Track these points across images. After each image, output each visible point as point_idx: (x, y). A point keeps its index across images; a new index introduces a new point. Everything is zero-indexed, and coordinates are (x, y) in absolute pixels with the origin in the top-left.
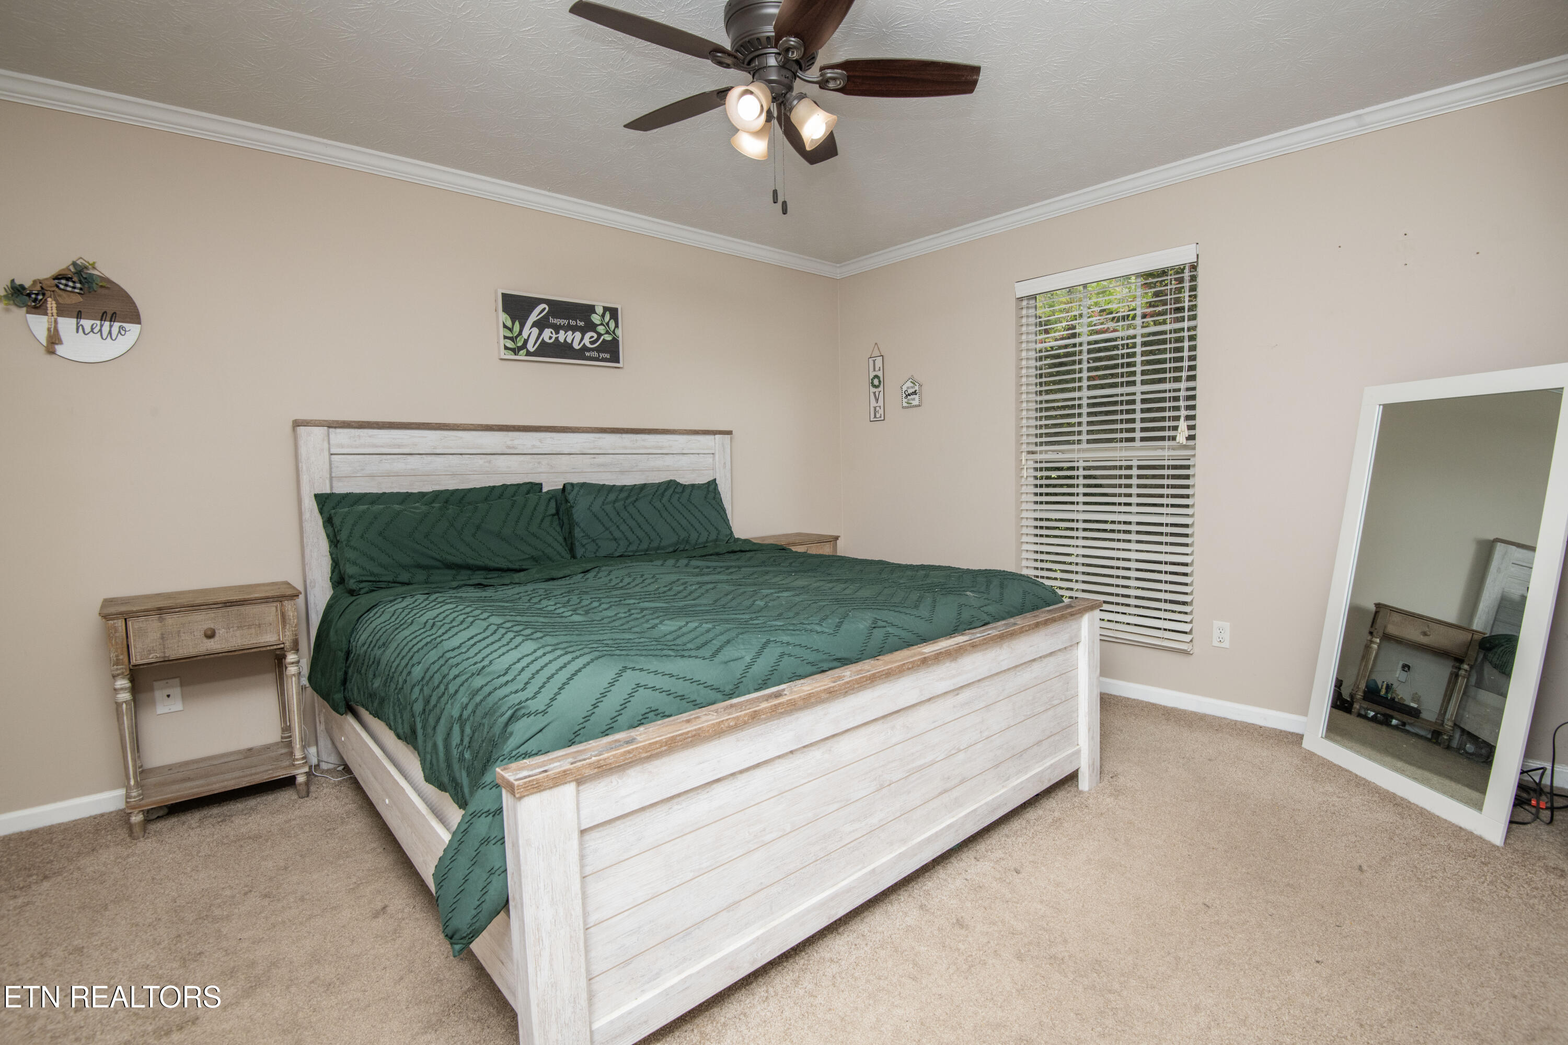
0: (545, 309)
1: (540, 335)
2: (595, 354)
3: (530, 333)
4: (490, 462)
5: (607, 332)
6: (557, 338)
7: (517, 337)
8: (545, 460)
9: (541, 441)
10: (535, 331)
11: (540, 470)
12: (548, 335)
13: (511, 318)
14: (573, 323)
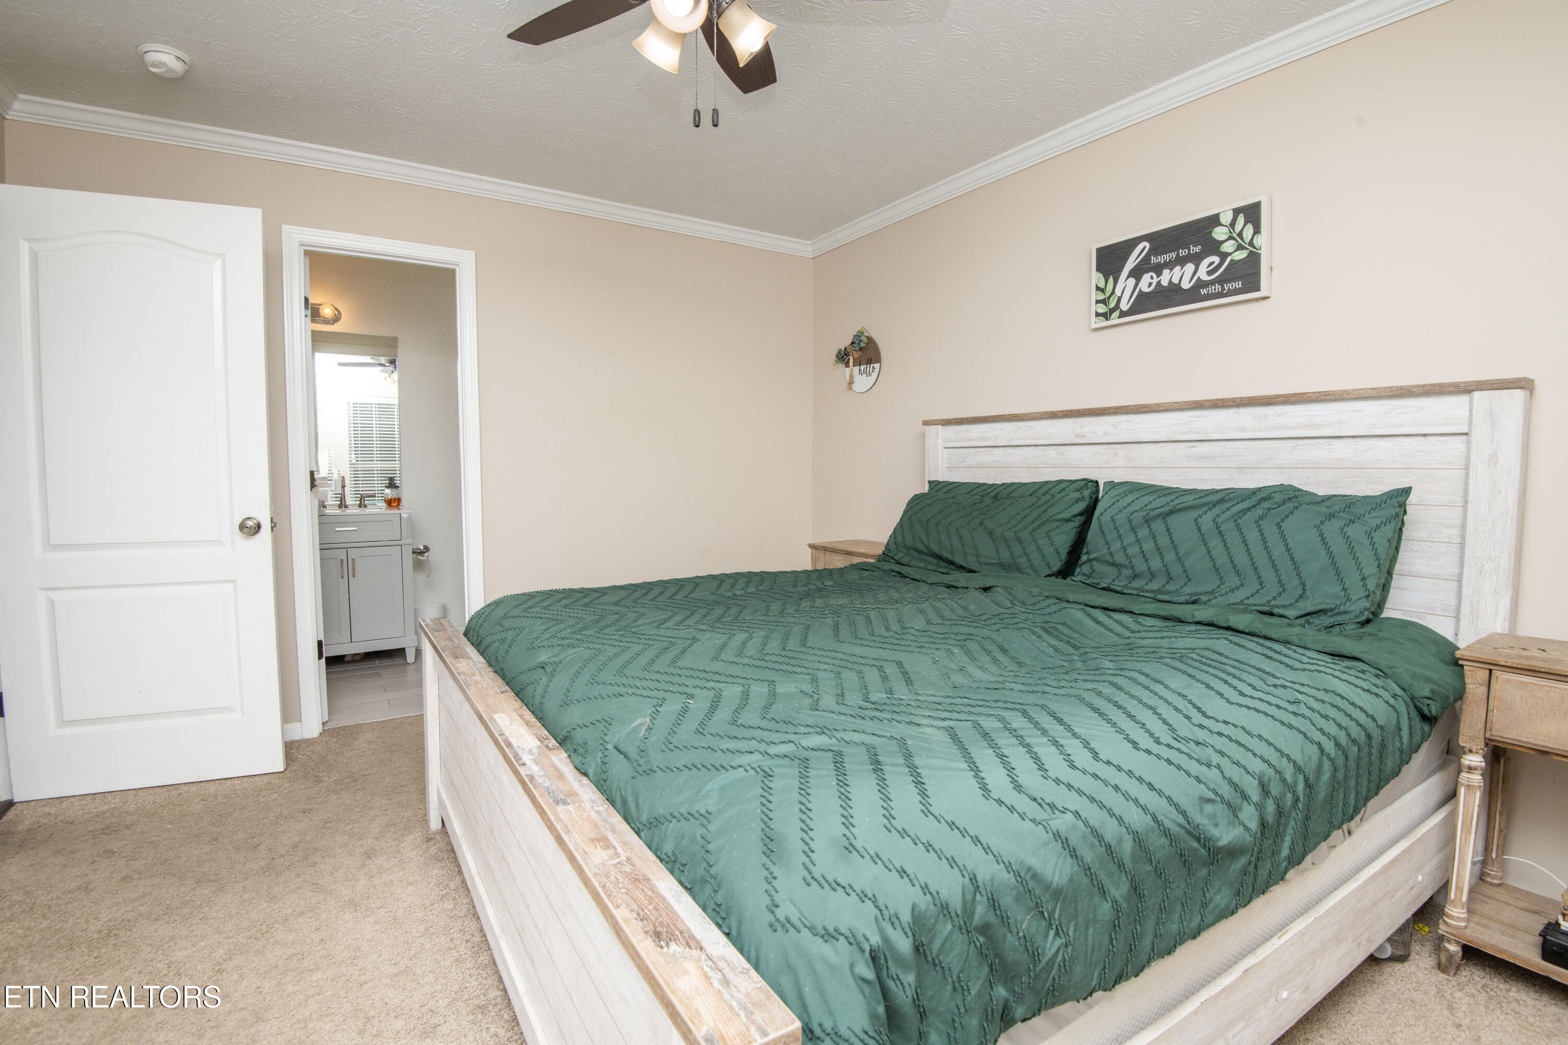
0: (1145, 247)
1: (1136, 285)
2: (1218, 288)
3: (1125, 288)
4: (1061, 454)
5: (1240, 247)
6: (1159, 283)
7: (1109, 298)
8: (1123, 450)
9: (1114, 426)
10: (1132, 281)
11: (1116, 464)
12: (1147, 283)
13: (1104, 276)
14: (1183, 253)
